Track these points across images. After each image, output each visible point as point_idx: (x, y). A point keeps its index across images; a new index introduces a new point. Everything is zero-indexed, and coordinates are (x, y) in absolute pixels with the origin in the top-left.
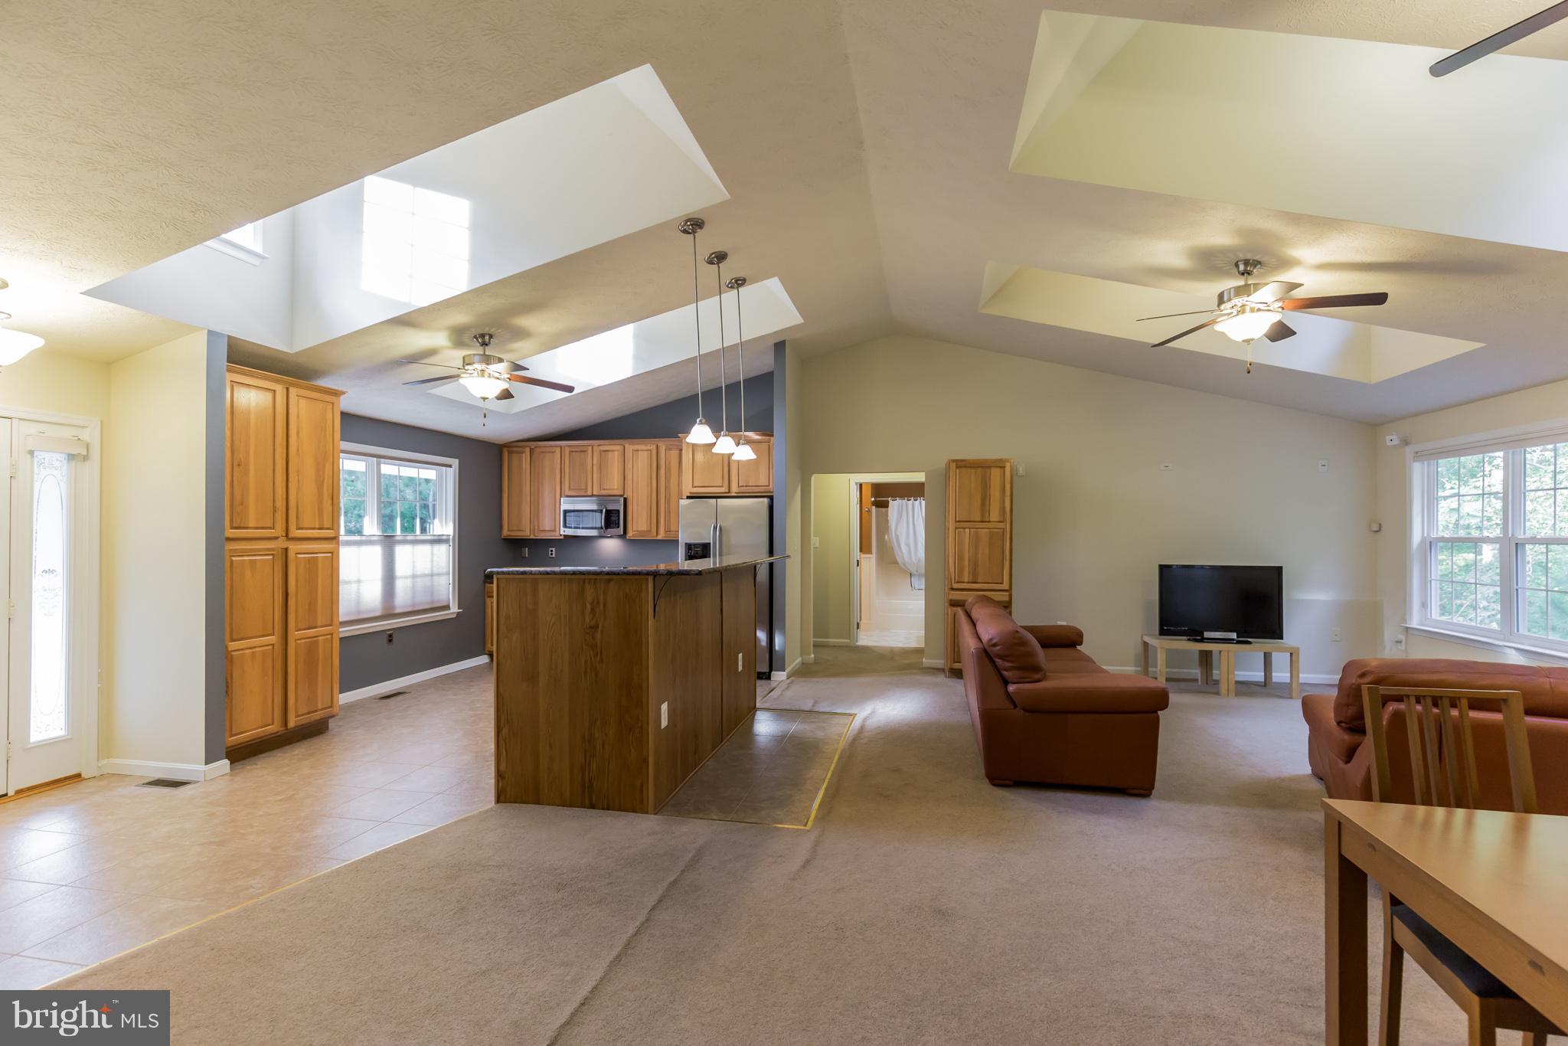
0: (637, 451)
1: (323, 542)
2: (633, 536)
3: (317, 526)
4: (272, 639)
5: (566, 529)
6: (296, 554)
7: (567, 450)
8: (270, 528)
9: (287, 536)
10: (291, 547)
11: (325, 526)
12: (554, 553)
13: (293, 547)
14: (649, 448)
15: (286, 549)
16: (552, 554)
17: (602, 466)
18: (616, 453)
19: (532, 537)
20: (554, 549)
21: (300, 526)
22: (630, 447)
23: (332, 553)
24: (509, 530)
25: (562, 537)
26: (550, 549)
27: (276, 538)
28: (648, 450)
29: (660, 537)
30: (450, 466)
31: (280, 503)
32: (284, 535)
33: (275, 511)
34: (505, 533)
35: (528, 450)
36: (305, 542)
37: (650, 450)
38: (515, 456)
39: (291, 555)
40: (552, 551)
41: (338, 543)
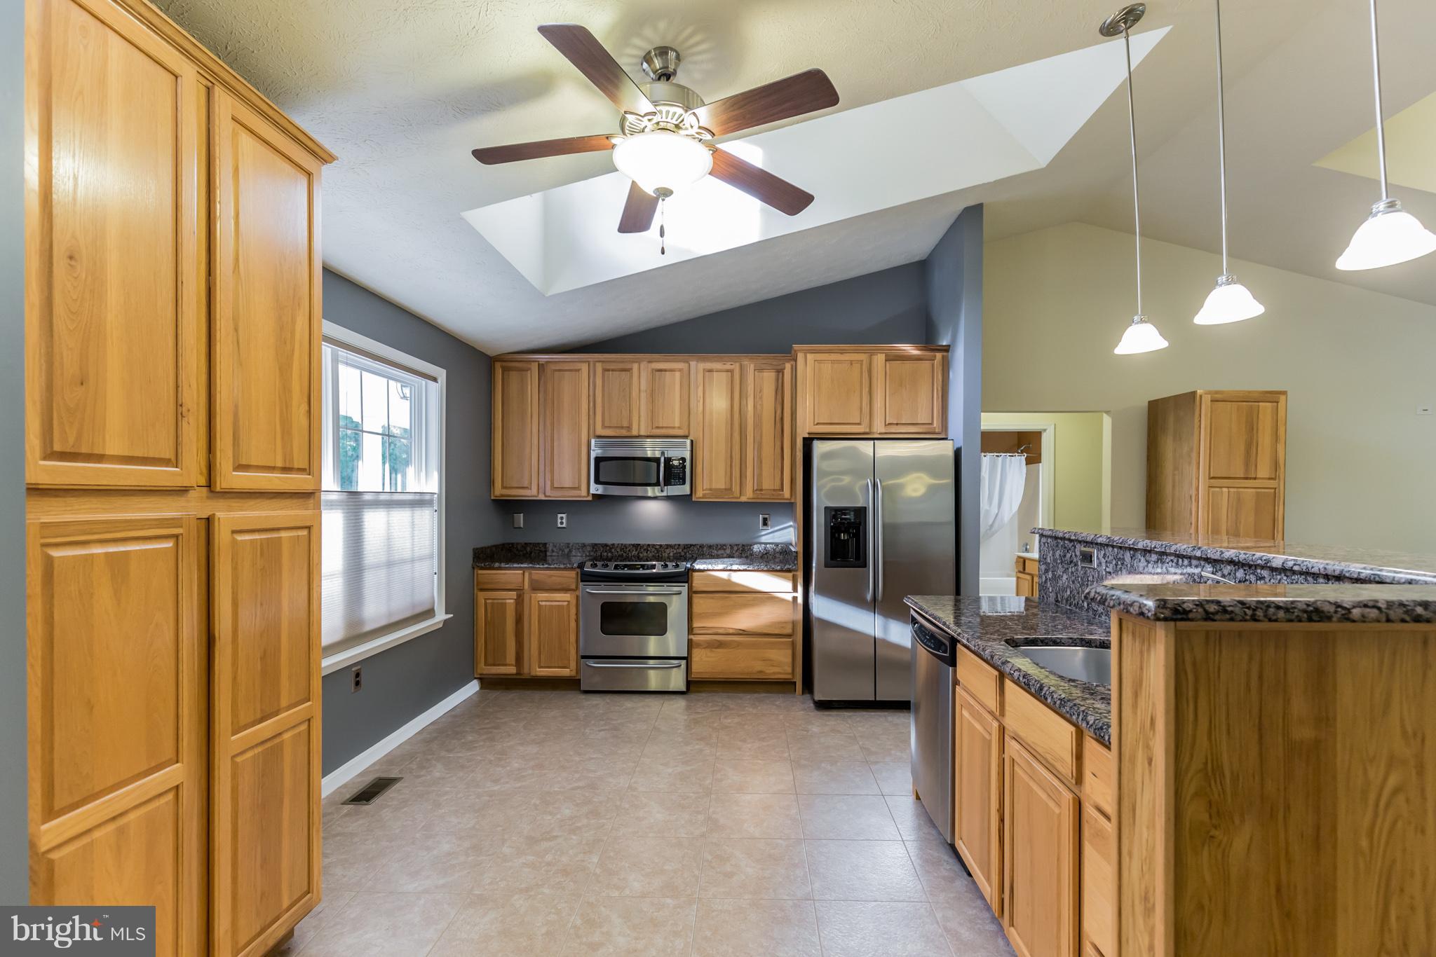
0: (710, 371)
1: (288, 502)
2: (704, 496)
3: (279, 464)
4: (175, 773)
5: (600, 487)
6: (234, 532)
7: (599, 367)
8: (166, 462)
9: (210, 485)
10: (218, 514)
11: (296, 466)
12: (564, 521)
13: (228, 516)
14: (728, 366)
15: (208, 522)
16: (562, 523)
17: (654, 394)
18: (678, 374)
19: (542, 497)
20: (564, 515)
21: (244, 462)
22: (698, 367)
23: (309, 528)
24: (503, 487)
25: (590, 498)
26: (560, 515)
27: (183, 491)
28: (727, 371)
29: (743, 499)
30: (435, 380)
31: (194, 396)
32: (203, 481)
33: (179, 415)
34: (498, 491)
35: (535, 367)
36: (252, 502)
37: (731, 371)
38: (514, 376)
39: (222, 536)
40: (562, 518)
41: (318, 506)
